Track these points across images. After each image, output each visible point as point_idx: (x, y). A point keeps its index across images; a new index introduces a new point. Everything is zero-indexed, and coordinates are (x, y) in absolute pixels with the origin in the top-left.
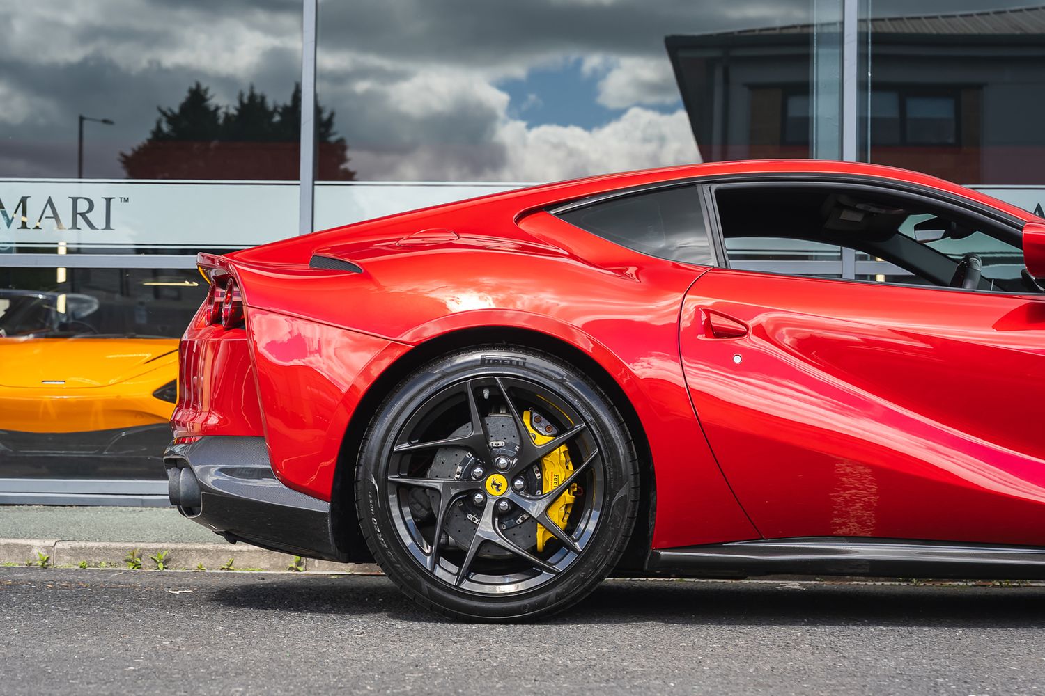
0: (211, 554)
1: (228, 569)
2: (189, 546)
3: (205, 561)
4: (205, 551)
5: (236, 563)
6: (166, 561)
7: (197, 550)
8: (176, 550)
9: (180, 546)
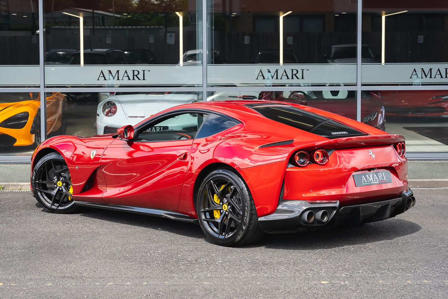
0: (15, 186)
1: (20, 190)
2: (9, 183)
3: (14, 188)
4: (14, 185)
5: (22, 188)
6: (3, 188)
7: (11, 185)
8: (5, 185)
9: (7, 183)
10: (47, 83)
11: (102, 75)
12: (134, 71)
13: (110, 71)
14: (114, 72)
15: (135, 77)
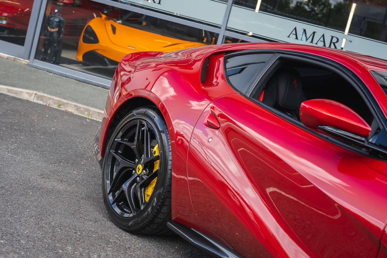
10: (230, 25)
11: (294, 32)
12: (332, 37)
13: (305, 31)
14: (309, 33)
15: (332, 44)
